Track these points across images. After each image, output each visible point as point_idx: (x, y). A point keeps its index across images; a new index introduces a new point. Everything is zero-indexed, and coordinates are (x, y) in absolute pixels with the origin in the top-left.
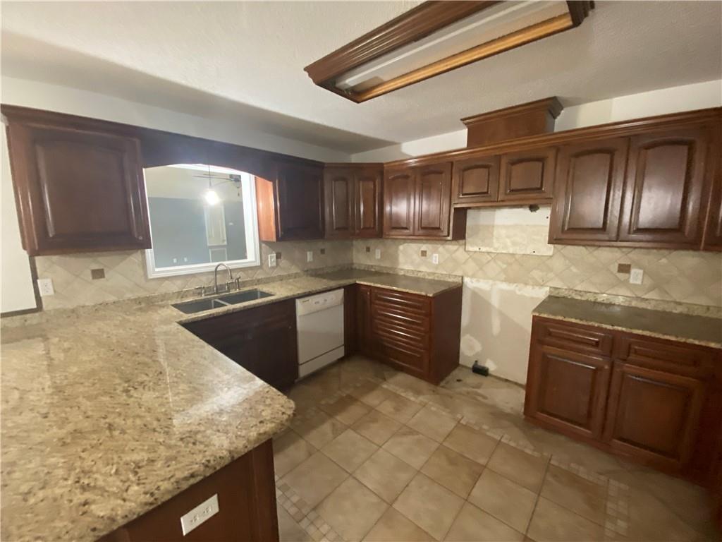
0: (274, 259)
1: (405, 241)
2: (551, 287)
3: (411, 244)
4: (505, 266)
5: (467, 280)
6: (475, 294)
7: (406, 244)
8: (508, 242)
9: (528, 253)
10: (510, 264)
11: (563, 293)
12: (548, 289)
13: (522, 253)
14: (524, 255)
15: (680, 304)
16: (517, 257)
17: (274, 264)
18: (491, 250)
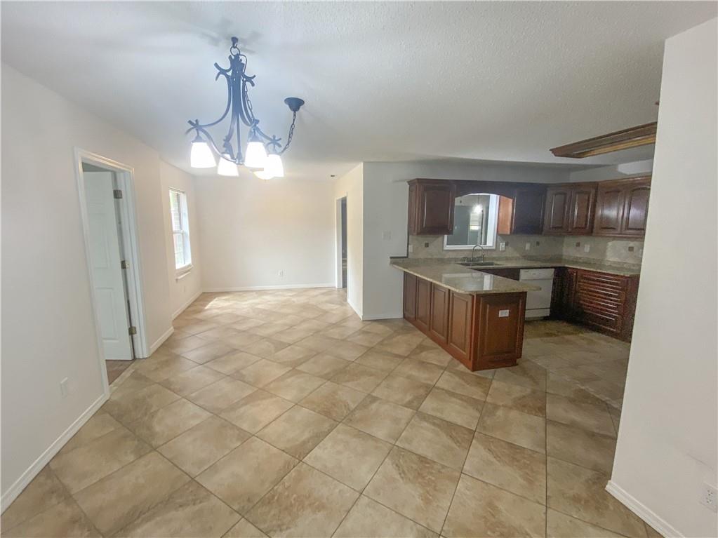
0: (504, 246)
1: (614, 238)
3: (619, 241)
7: (614, 242)
17: (504, 249)
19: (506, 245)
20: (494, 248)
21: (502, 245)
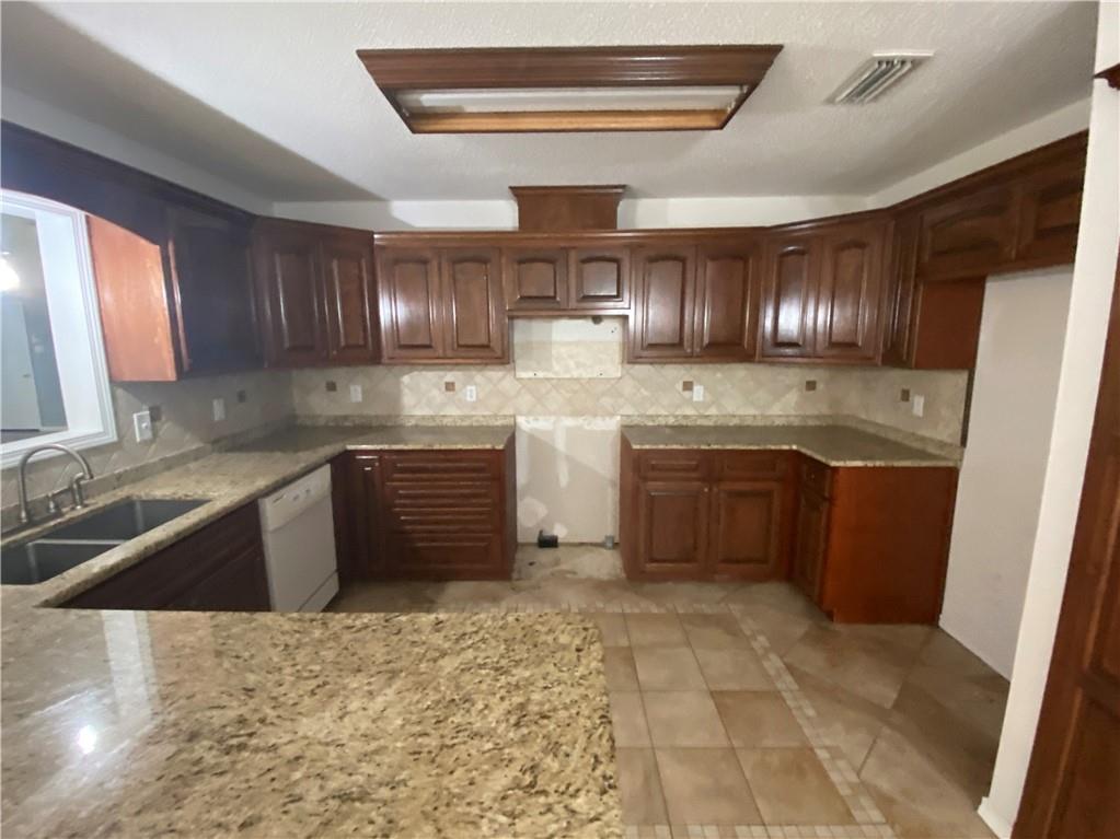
0: (145, 424)
2: (622, 416)
3: (424, 373)
4: (568, 395)
5: (521, 420)
6: (533, 439)
8: (572, 364)
9: (595, 376)
10: (575, 392)
11: (636, 421)
12: (619, 418)
13: (590, 376)
14: (590, 379)
15: (734, 416)
16: (582, 381)
17: (148, 435)
18: (550, 375)
19: (154, 418)
20: (112, 437)
21: (140, 424)
